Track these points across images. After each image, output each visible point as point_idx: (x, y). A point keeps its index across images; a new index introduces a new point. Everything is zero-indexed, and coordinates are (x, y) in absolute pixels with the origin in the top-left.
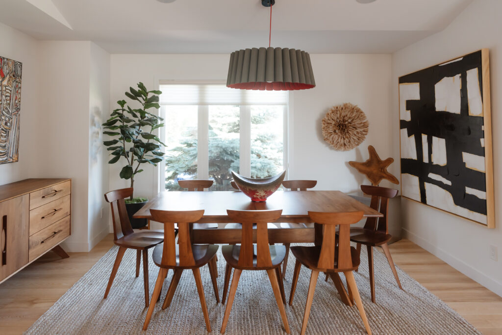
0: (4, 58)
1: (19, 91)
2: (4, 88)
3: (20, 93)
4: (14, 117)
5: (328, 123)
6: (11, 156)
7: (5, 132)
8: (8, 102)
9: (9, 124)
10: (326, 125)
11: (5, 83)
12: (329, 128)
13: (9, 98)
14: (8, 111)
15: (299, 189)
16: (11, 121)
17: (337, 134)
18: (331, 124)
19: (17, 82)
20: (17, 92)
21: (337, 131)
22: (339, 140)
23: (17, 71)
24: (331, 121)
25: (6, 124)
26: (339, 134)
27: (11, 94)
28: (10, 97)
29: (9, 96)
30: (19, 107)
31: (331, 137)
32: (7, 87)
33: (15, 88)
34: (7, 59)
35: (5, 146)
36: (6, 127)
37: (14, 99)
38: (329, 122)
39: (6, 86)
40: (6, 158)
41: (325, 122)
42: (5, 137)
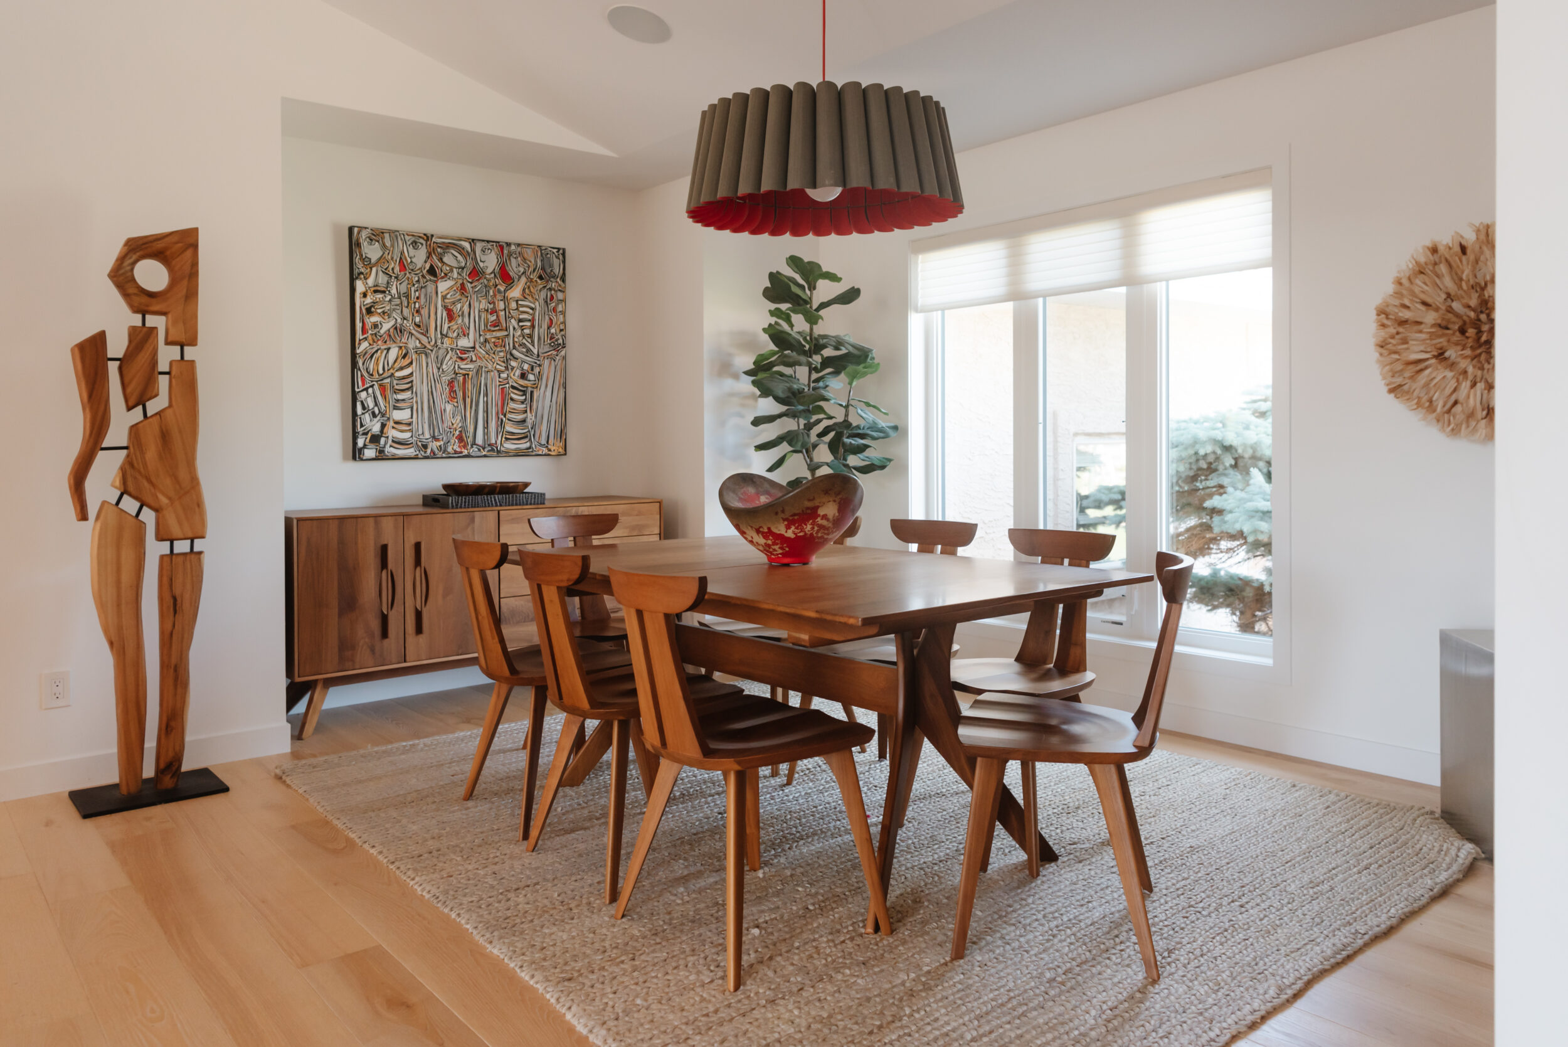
0: (509, 245)
1: (560, 308)
2: (513, 305)
3: (563, 313)
4: (547, 362)
5: (1403, 323)
6: (543, 442)
7: (521, 393)
8: (527, 331)
9: (531, 377)
10: (1392, 330)
11: (515, 292)
12: (1405, 341)
13: (528, 324)
14: (529, 350)
15: (1066, 561)
16: (537, 370)
17: (1452, 366)
18: (1419, 323)
19: (550, 289)
20: (554, 310)
21: (1451, 353)
22: (1462, 394)
23: (551, 266)
24: (1417, 312)
25: (523, 376)
26: (1463, 364)
27: (533, 315)
28: (532, 321)
29: (529, 320)
30: (560, 341)
31: (1423, 378)
32: (520, 302)
33: (546, 302)
34: (519, 245)
35: (524, 421)
36: (522, 382)
37: (545, 326)
38: (1406, 314)
39: (517, 301)
40: (528, 445)
41: (1387, 315)
42: (522, 403)
